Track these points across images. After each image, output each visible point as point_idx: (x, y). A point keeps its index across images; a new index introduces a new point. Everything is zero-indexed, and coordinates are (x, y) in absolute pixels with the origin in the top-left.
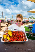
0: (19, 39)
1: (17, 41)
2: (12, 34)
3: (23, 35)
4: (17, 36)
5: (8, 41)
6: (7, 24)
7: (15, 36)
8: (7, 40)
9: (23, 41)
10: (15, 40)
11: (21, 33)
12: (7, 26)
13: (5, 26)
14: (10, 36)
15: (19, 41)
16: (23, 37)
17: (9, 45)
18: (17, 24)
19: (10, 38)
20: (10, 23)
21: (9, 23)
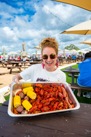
0: (57, 103)
1: (50, 110)
2: (36, 92)
3: (65, 94)
4: (50, 97)
5: (26, 112)
6: (9, 68)
7: (43, 97)
8: (24, 109)
9: (68, 108)
10: (45, 108)
11: (59, 88)
12: (11, 73)
13: (4, 74)
14: (30, 99)
15: (57, 109)
16: (64, 98)
17: (31, 123)
18: (44, 65)
19: (31, 104)
21: (13, 64)
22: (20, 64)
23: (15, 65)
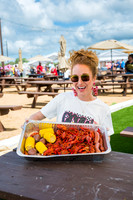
6: (30, 96)
7: (65, 140)
8: (38, 152)
12: (34, 105)
13: (19, 108)
20: (49, 86)
21: (40, 86)
22: (54, 87)
23: (43, 89)
